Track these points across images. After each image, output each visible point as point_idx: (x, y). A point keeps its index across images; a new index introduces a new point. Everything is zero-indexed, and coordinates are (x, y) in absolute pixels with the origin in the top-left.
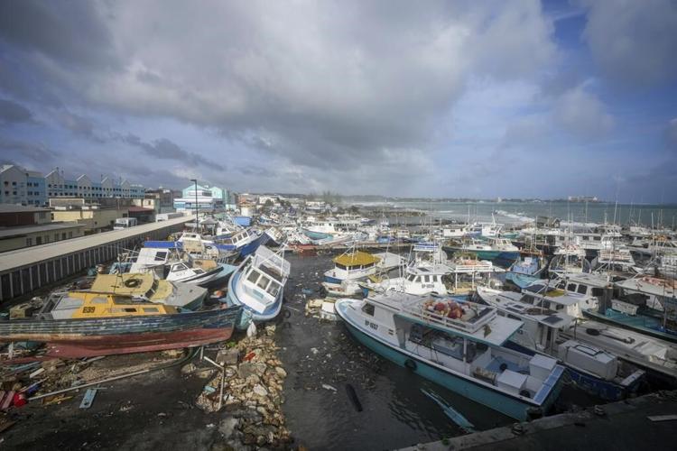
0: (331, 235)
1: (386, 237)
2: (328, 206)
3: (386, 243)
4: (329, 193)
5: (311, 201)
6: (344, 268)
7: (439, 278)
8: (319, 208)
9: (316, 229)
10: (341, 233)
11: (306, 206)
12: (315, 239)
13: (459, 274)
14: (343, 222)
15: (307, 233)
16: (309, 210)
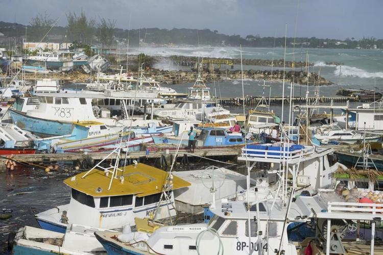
0: (82, 127)
1: (220, 133)
2: (80, 55)
3: (217, 145)
4: (83, 21)
5: (37, 40)
6: (89, 201)
7: (281, 228)
8: (57, 59)
9: (48, 112)
10: (110, 122)
11: (25, 52)
12: (43, 135)
13: (335, 222)
14: (115, 95)
15: (24, 121)
16: (29, 62)
